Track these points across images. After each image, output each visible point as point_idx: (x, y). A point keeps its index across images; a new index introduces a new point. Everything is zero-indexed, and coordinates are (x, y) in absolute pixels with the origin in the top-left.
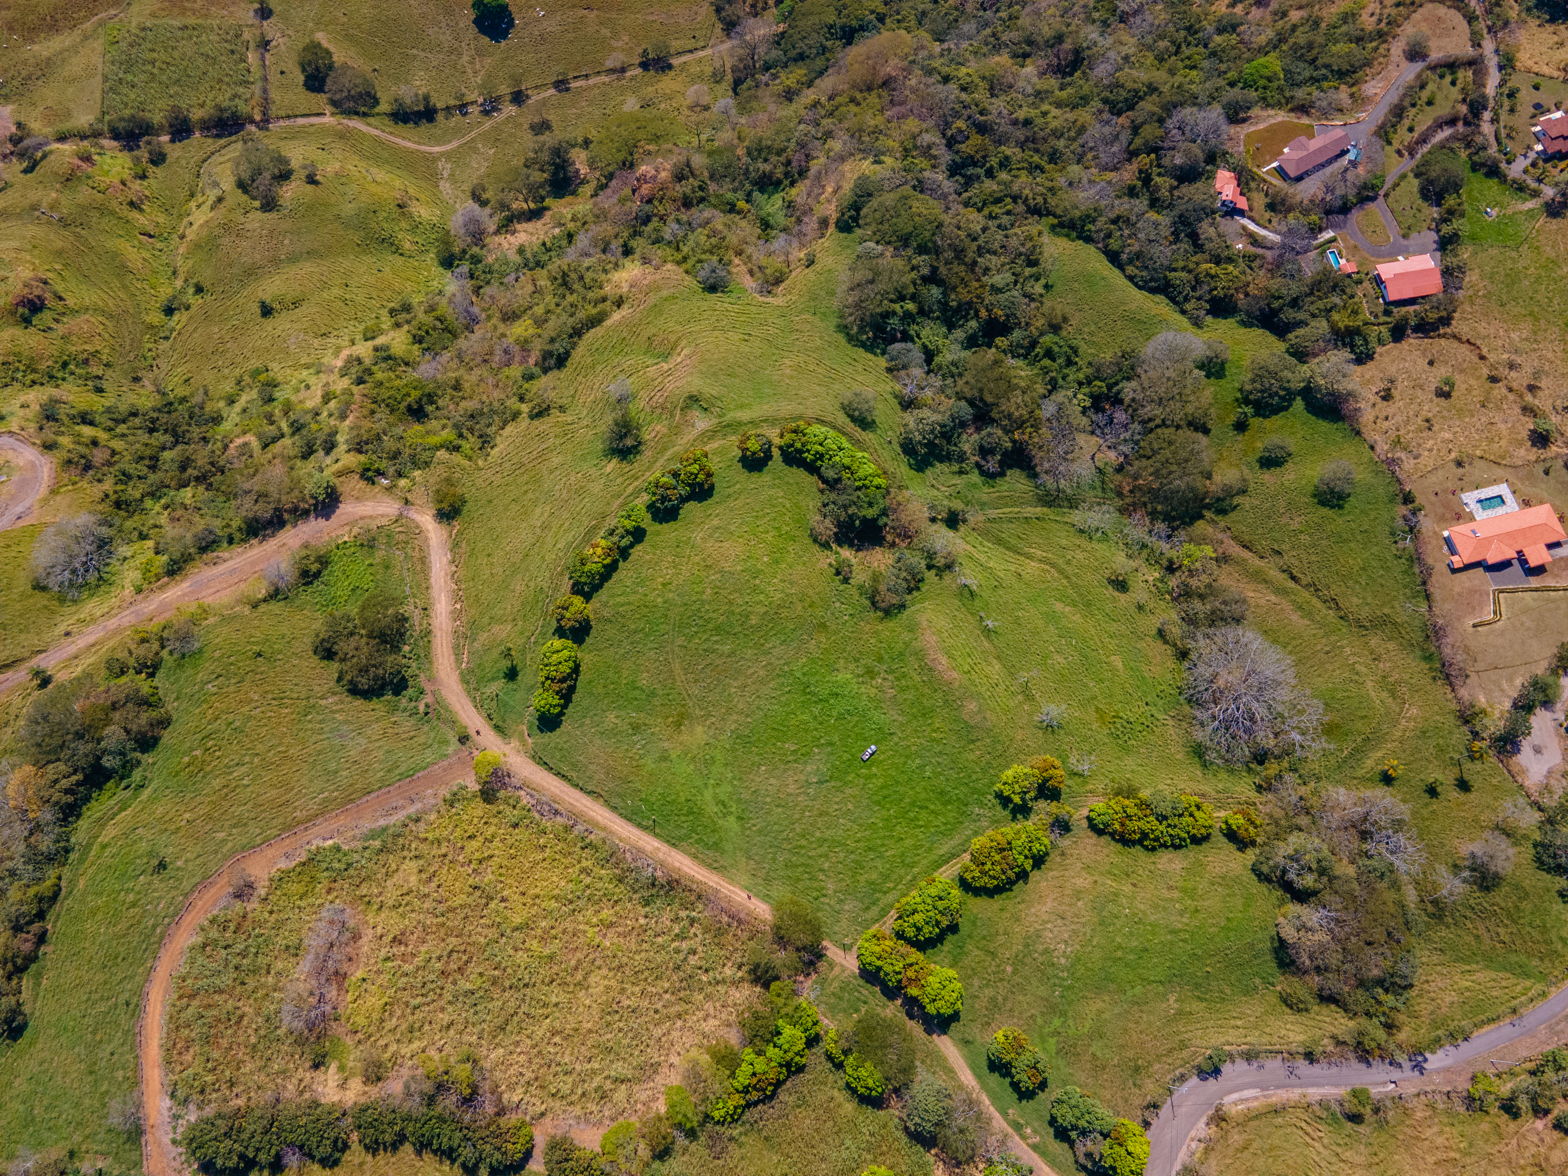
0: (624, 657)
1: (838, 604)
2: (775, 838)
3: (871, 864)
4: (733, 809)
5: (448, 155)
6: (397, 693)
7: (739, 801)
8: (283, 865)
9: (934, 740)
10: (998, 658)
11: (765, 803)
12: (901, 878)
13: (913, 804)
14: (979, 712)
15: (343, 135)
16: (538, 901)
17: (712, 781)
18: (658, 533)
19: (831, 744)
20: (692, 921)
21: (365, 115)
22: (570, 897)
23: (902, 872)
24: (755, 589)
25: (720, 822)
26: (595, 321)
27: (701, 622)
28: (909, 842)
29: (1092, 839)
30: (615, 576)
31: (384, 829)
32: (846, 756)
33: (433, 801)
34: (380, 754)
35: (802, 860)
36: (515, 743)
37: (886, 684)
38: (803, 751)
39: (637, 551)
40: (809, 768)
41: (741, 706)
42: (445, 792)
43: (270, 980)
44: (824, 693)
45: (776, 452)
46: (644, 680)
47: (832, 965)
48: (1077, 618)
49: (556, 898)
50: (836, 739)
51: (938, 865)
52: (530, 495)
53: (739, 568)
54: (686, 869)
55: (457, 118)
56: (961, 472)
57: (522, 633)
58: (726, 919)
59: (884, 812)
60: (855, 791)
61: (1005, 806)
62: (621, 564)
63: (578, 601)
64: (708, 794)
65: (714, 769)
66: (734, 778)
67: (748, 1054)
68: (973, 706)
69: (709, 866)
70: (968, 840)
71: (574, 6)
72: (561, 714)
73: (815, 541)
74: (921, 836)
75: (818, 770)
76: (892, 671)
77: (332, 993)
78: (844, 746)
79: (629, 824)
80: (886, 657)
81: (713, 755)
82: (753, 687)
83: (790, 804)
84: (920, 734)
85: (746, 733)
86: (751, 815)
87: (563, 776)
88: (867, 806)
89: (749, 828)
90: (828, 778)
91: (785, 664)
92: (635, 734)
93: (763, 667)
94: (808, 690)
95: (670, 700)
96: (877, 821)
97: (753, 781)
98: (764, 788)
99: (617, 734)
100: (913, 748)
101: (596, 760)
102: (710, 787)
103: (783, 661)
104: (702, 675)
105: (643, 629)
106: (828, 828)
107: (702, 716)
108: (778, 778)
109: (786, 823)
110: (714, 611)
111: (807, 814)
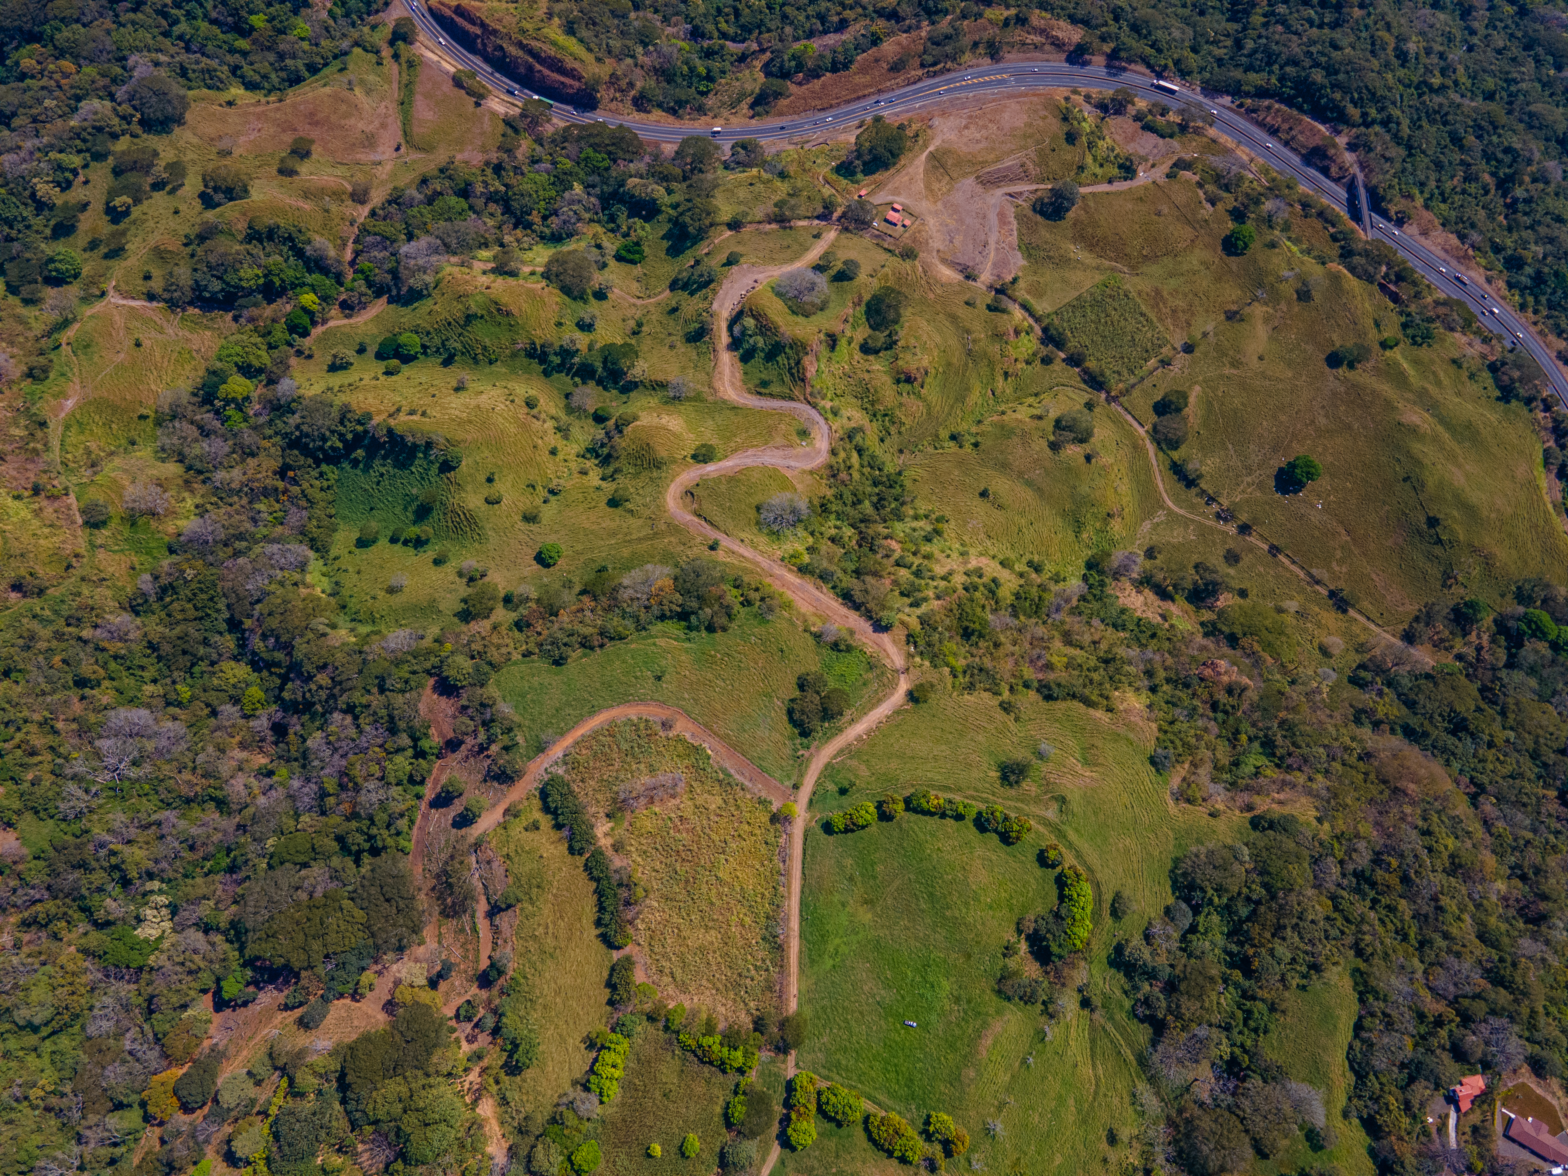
1: (987, 958)
2: (834, 993)
3: (850, 1057)
4: (837, 960)
5: (1170, 512)
6: (801, 735)
7: (843, 961)
8: (688, 736)
9: (939, 1059)
10: (1013, 1076)
11: (850, 977)
12: (851, 1079)
13: (896, 1065)
14: (971, 1080)
15: (1137, 448)
16: (736, 879)
17: (845, 939)
19: (903, 997)
20: (767, 970)
21: (1161, 449)
22: (746, 895)
23: (855, 1078)
24: (967, 904)
25: (826, 956)
26: (1088, 703)
27: (930, 883)
28: (873, 1073)
30: (927, 818)
31: (730, 776)
32: (901, 1010)
33: (756, 792)
34: (765, 747)
35: (830, 1015)
36: (808, 816)
37: (956, 1013)
38: (890, 983)
39: (949, 822)
40: (882, 992)
41: (895, 932)
42: (764, 795)
43: (634, 767)
45: (1057, 870)
46: (879, 868)
47: (784, 1062)
48: (1071, 1119)
49: (742, 888)
50: (908, 999)
51: (870, 1098)
52: (950, 737)
53: (974, 887)
54: (792, 951)
55: (1202, 501)
56: (1125, 992)
57: (868, 784)
58: (778, 988)
59: (882, 1050)
60: (885, 1027)
62: (936, 817)
63: (901, 805)
64: (837, 941)
65: (853, 937)
66: (854, 951)
67: (718, 1038)
68: (972, 1074)
69: (800, 963)
70: (893, 1109)
71: (1342, 522)
72: (836, 833)
74: (880, 1079)
75: (884, 998)
76: (966, 1013)
77: (643, 801)
78: (906, 1007)
79: (799, 905)
80: (972, 1005)
81: (860, 931)
82: (910, 934)
83: (857, 992)
84: (938, 1050)
85: (882, 944)
86: (839, 972)
87: (805, 853)
88: (880, 1038)
89: (832, 975)
90: (883, 1006)
91: (933, 945)
92: (847, 880)
93: (925, 933)
94: (926, 968)
95: (876, 890)
96: (875, 1049)
97: (858, 962)
98: (858, 972)
99: (842, 870)
100: (928, 1049)
101: (822, 867)
102: (842, 940)
103: (934, 943)
104: (900, 900)
105: (907, 851)
106: (855, 1021)
107: (878, 913)
108: (867, 977)
109: (846, 995)
110: (940, 887)
111: (857, 1004)
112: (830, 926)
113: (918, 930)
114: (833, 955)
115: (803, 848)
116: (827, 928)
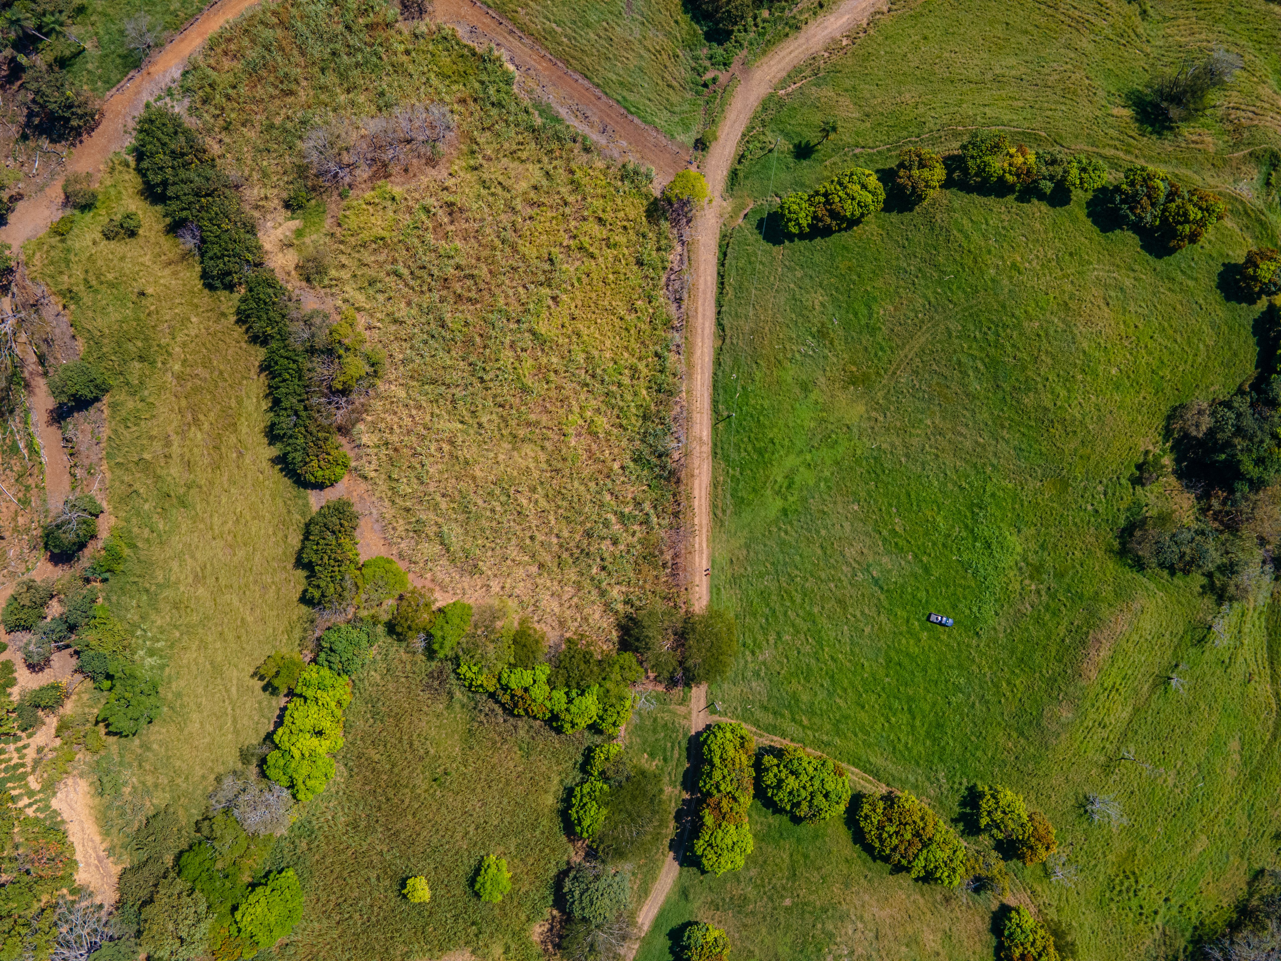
0: (898, 270)
1: (1100, 488)
2: (785, 564)
3: (817, 688)
4: (791, 499)
6: (710, 37)
7: (804, 500)
8: (462, 32)
9: (997, 686)
10: (1136, 710)
11: (818, 532)
12: (820, 729)
13: (910, 699)
14: (1063, 726)
16: (574, 339)
17: (808, 457)
18: (1074, 220)
19: (927, 570)
20: (646, 522)
22: (599, 371)
23: (828, 727)
24: (1068, 380)
25: (769, 492)
27: (991, 337)
28: (863, 716)
29: (983, 924)
30: (991, 201)
31: (557, 119)
32: (922, 595)
33: (616, 154)
34: (634, 62)
35: (777, 607)
36: (728, 206)
37: (1033, 597)
38: (901, 543)
39: (1038, 208)
40: (885, 560)
41: (915, 441)
42: (632, 160)
43: (342, 98)
44: (984, 530)
45: (1262, 304)
46: (883, 310)
47: (684, 701)
48: (1231, 774)
49: (589, 358)
50: (936, 573)
51: (856, 761)
52: (1024, 40)
53: (1085, 345)
54: (697, 483)
57: (857, 134)
58: (668, 557)
59: (881, 672)
60: (888, 627)
61: (963, 804)
62: (1011, 198)
63: (939, 173)
64: (791, 461)
65: (824, 451)
66: (826, 480)
67: (543, 671)
68: (1066, 715)
69: (714, 506)
70: (904, 783)
72: (791, 237)
73: (1169, 418)
74: (878, 727)
75: (889, 571)
76: (1053, 596)
77: (363, 173)
78: (933, 587)
79: (711, 390)
80: (1067, 580)
81: (840, 441)
82: (945, 444)
83: (832, 561)
84: (995, 668)
85: (886, 465)
86: (795, 523)
87: (722, 283)
88: (879, 650)
89: (780, 529)
90: (885, 588)
91: (993, 465)
92: (814, 337)
93: (976, 442)
94: (976, 510)
95: (876, 355)
96: (868, 669)
97: (835, 503)
98: (835, 521)
99: (803, 316)
100: (974, 667)
101: (760, 311)
102: (801, 459)
103: (995, 462)
104: (926, 376)
105: (944, 273)
106: (829, 617)
107: (877, 403)
108: (854, 530)
109: (809, 567)
110: (1013, 346)
111: (832, 585)
112: (775, 430)
113: (962, 434)
114: (783, 490)
115: (719, 273)
116: (771, 435)
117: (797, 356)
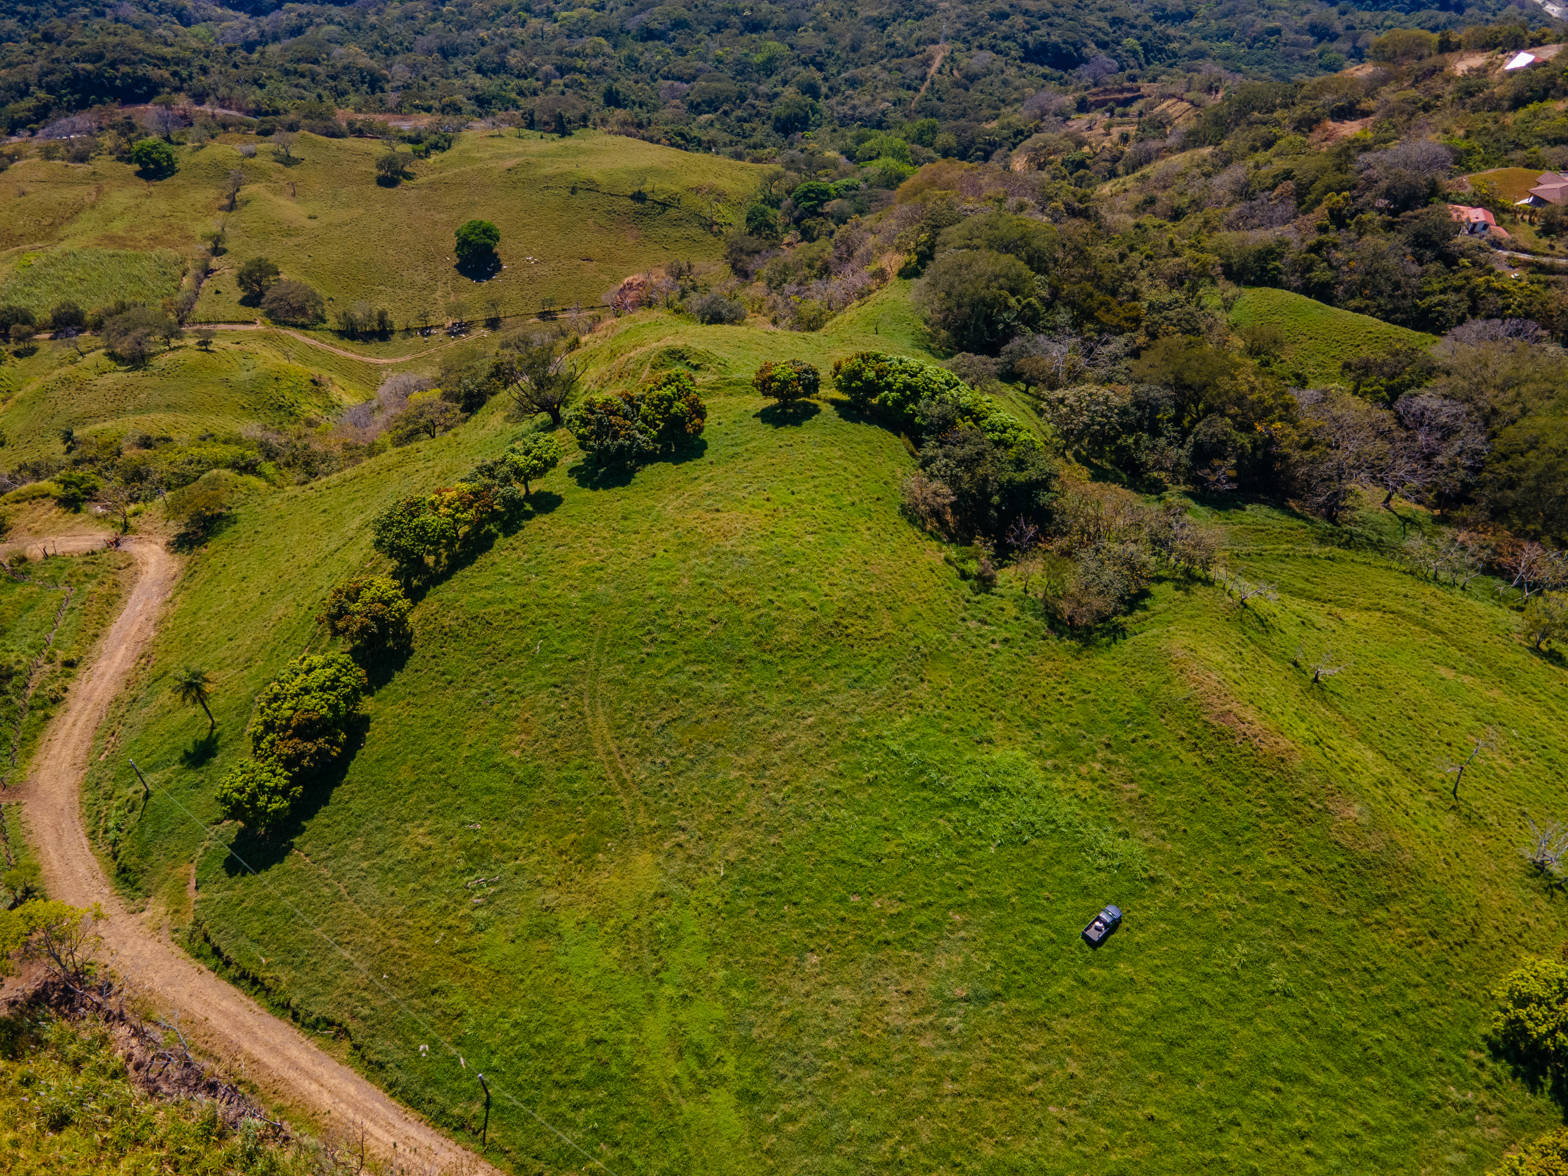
0: (475, 705)
1: (973, 624)
4: (728, 1069)
5: (396, 366)
7: (745, 1045)
9: (1268, 897)
10: (1364, 739)
11: (824, 1054)
15: (269, 337)
17: (669, 990)
19: (994, 903)
21: (304, 327)
24: (787, 583)
25: (688, 1107)
27: (665, 636)
30: (482, 560)
36: (155, 910)
37: (1115, 773)
38: (923, 917)
39: (538, 523)
40: (942, 962)
41: (753, 808)
44: (964, 785)
46: (514, 750)
48: (1497, 695)
50: (1006, 889)
53: (753, 548)
55: (417, 339)
60: (1082, 1025)
61: (1531, 1083)
62: (500, 541)
64: (655, 1027)
65: (676, 958)
66: (731, 983)
68: (1354, 812)
71: (572, 257)
73: (913, 523)
75: (968, 966)
76: (1124, 747)
78: (1032, 907)
79: (412, 1115)
80: (1103, 718)
81: (676, 921)
82: (784, 771)
83: (897, 1058)
84: (1230, 883)
85: (768, 870)
86: (781, 1088)
87: (255, 981)
88: (1126, 1068)
89: (776, 1128)
90: (998, 988)
91: (861, 725)
92: (472, 871)
93: (810, 727)
94: (924, 779)
95: (573, 793)
96: (1162, 1114)
97: (785, 990)
98: (819, 1009)
99: (425, 871)
100: (1219, 915)
101: (356, 938)
102: (663, 1006)
103: (857, 719)
104: (660, 741)
105: (528, 648)
106: (1015, 1132)
107: (653, 830)
108: (856, 986)
109: (886, 1112)
110: (695, 616)
111: (948, 1087)
112: (578, 1025)
113: (785, 741)
114: (701, 1074)
115: (234, 981)
116: (581, 1040)
117: (481, 913)
